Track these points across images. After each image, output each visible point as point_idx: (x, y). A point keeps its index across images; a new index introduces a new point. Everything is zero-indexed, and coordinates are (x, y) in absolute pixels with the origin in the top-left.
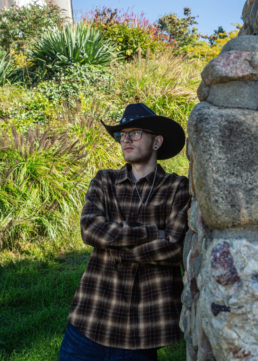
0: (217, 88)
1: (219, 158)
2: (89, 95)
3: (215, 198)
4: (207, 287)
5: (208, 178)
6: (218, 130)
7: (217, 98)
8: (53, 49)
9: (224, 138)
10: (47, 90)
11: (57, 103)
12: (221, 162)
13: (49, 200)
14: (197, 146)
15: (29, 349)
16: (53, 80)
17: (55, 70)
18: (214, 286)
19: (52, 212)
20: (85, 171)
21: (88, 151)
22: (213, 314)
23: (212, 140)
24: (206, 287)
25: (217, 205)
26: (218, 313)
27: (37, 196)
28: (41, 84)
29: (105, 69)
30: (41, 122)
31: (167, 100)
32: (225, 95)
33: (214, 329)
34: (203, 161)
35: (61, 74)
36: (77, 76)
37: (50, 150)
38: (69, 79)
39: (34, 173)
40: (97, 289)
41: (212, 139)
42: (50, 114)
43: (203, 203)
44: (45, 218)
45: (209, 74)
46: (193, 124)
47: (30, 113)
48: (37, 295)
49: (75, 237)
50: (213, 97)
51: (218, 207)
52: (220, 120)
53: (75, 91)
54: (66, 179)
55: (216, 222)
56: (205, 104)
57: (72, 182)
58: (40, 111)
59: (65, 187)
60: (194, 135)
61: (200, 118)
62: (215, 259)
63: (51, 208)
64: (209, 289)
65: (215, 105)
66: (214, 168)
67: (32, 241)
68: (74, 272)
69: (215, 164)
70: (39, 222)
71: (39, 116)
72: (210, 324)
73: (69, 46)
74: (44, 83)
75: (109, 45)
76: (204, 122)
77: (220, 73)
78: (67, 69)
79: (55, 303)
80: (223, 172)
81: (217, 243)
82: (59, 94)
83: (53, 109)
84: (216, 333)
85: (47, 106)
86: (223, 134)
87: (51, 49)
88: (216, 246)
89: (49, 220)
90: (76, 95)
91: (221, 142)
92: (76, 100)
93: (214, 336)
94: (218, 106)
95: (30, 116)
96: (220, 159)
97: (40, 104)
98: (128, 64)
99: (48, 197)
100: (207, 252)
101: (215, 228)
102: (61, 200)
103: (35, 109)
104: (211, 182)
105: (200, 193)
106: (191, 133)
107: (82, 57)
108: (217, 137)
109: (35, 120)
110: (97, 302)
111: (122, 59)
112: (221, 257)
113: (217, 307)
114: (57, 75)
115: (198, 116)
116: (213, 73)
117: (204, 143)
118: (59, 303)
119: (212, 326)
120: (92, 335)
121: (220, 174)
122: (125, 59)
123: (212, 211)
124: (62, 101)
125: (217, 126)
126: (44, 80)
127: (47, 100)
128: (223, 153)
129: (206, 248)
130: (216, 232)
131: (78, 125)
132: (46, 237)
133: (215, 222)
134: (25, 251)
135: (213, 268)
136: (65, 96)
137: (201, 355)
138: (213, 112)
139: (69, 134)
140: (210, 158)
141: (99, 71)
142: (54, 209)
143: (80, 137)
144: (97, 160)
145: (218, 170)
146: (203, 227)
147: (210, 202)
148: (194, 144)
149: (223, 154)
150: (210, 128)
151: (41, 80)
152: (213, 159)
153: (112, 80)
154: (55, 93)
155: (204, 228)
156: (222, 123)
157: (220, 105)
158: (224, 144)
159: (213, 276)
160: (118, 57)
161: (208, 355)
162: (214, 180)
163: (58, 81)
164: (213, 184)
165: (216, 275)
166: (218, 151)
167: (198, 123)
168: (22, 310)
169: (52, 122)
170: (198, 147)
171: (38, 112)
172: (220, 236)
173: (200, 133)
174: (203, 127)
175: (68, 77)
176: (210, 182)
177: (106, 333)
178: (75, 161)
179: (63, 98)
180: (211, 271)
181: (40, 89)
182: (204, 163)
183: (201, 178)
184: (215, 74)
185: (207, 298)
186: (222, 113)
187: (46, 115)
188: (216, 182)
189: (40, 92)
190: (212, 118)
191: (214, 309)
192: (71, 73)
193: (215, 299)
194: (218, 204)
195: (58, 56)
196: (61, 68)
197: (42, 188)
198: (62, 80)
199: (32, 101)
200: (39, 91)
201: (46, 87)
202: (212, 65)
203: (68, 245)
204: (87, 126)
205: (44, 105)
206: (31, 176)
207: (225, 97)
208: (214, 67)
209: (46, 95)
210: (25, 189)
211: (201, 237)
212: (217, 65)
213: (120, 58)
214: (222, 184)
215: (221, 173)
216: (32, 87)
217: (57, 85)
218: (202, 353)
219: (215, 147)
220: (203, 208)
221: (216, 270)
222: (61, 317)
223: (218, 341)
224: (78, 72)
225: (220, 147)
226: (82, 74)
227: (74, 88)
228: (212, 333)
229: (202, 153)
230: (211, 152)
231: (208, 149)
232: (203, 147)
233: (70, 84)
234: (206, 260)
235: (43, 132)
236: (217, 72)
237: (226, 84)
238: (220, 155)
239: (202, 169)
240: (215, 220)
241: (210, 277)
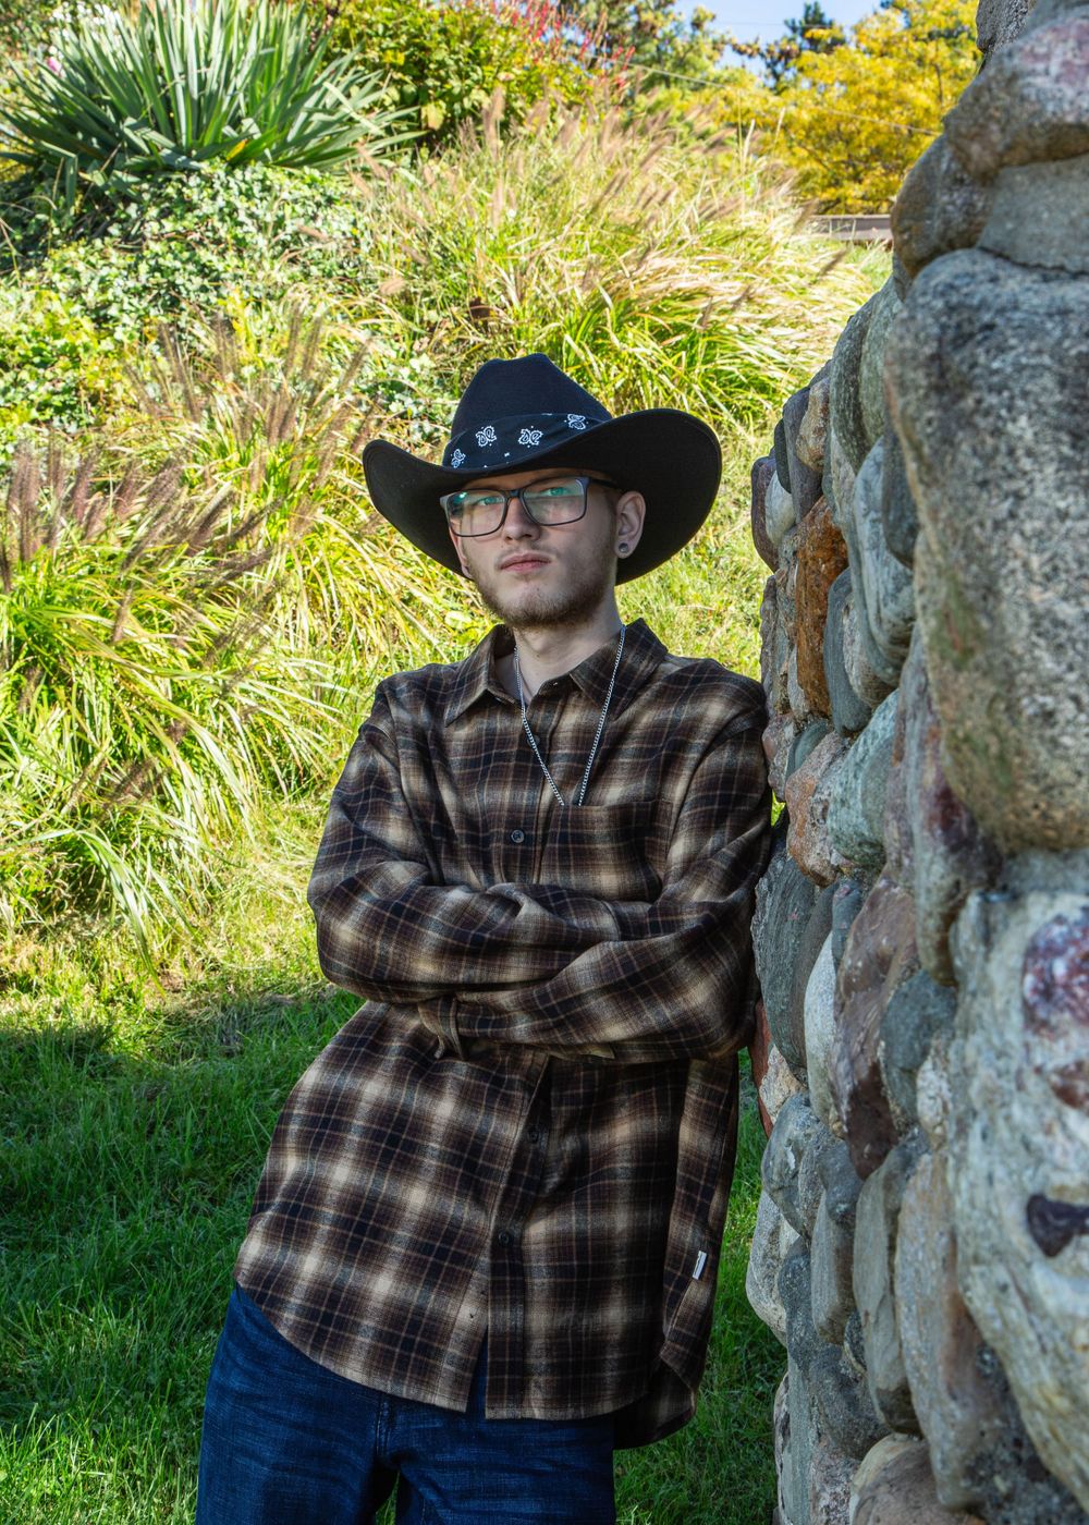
0: (1033, 181)
1: (1058, 510)
2: (270, 297)
3: (1041, 699)
4: (1001, 1123)
5: (1004, 606)
6: (1048, 381)
7: (1032, 229)
8: (106, 103)
9: (1078, 418)
10: (84, 282)
11: (131, 337)
12: (1069, 531)
13: (114, 756)
14: (949, 458)
15: (56, 1398)
16: (111, 236)
17: (118, 193)
18: (1041, 1116)
19: (128, 809)
20: (265, 630)
21: (275, 540)
22: (1035, 1246)
23: (1022, 428)
24: (992, 1119)
25: (1049, 733)
26: (1066, 1239)
27: (60, 741)
28: (57, 255)
29: (334, 187)
30: (64, 418)
31: (610, 314)
32: (1074, 214)
33: (1044, 1316)
34: (977, 530)
35: (142, 211)
36: (216, 217)
37: (113, 539)
38: (178, 233)
39: (45, 639)
40: (354, 1138)
41: (1023, 421)
42: (101, 384)
43: (975, 728)
44: (99, 834)
45: (991, 117)
46: (921, 358)
47: (16, 383)
48: (78, 1165)
49: (228, 913)
50: (1009, 226)
51: (1054, 743)
52: (1057, 333)
53: (206, 282)
54: (185, 663)
55: (1045, 816)
56: (974, 263)
57: (210, 676)
58: (59, 371)
59: (180, 697)
60: (930, 407)
61: (959, 326)
62: (1047, 991)
63: (120, 789)
64: (1013, 1129)
65: (1024, 266)
66: (1035, 561)
67: (43, 932)
68: (231, 1066)
69: (1041, 541)
70: (75, 849)
71: (54, 393)
72: (1019, 1290)
73: (174, 87)
74: (70, 253)
75: (351, 83)
76: (979, 343)
77: (1050, 107)
78: (170, 191)
79: (157, 1198)
80: (1077, 578)
81: (1051, 914)
82: (141, 297)
83: (115, 364)
84: (1057, 1335)
85: (87, 349)
86: (1077, 397)
87: (100, 102)
88: (1047, 926)
89: (114, 841)
90: (214, 300)
91: (1065, 438)
92: (212, 324)
93: (1044, 1350)
94: (1039, 266)
95: (16, 395)
96: (1063, 515)
97: (59, 343)
98: (431, 162)
99: (106, 744)
100: (996, 956)
101: (1032, 844)
102: (164, 757)
103: (38, 366)
104: (1020, 626)
105: (961, 680)
106: (912, 396)
107: (235, 134)
108: (1045, 413)
109: (39, 410)
110: (342, 1191)
111: (408, 143)
112: (1076, 980)
113: (1058, 1216)
114: (129, 216)
115: (944, 319)
116: (1017, 111)
117: (983, 442)
118: (172, 1202)
119: (1029, 1301)
120: (301, 1330)
121: (1062, 587)
122: (419, 142)
123: (1021, 766)
124: (153, 328)
125: (1046, 360)
126: (71, 237)
127: (88, 324)
128: (1076, 488)
129: (988, 937)
130: (1038, 863)
131: (231, 432)
132: (103, 914)
133: (1035, 814)
134: (14, 976)
135: (1036, 1032)
136: (163, 305)
137: (952, 1434)
138: (1021, 298)
139: (188, 467)
140: (1012, 515)
141: (307, 192)
142: (138, 796)
143: (239, 480)
144: (314, 580)
145: (1055, 569)
146: (946, 843)
147: (1015, 723)
148: (926, 450)
149: (1076, 494)
150: (1009, 370)
151: (59, 237)
152: (1030, 516)
153: (367, 234)
154: (121, 295)
155: (953, 850)
156: (1067, 344)
157: (1050, 264)
158: (1081, 444)
159: (1039, 1070)
160: (389, 130)
161: (983, 1434)
162: (1032, 615)
163: (133, 242)
164: (1028, 636)
165: (1050, 1066)
166: (1051, 481)
167: (949, 349)
168: (18, 1231)
169: (111, 418)
170: (953, 461)
171: (49, 375)
172: (1059, 879)
173: (961, 396)
174: (973, 365)
175: (175, 221)
176: (1018, 628)
177: (359, 1325)
178: (220, 585)
179: (158, 316)
180: (1027, 1046)
181: (56, 277)
182: (982, 540)
183: (969, 608)
184: (1025, 116)
185: (1000, 1172)
186: (1063, 298)
187: (86, 388)
188: (1046, 624)
189: (57, 291)
190: (1016, 323)
191: (1045, 1222)
192: (191, 207)
193: (1047, 1177)
194: (1056, 731)
195: (128, 132)
196: (145, 186)
197: (80, 702)
198: (148, 235)
199: (24, 328)
200: (51, 286)
201: (81, 267)
202: (1008, 74)
203: (199, 949)
204: (267, 433)
205: (74, 348)
206: (30, 653)
207: (1072, 223)
208: (1020, 82)
209: (84, 304)
210: (8, 709)
211: (940, 889)
212: (1033, 73)
213: (397, 138)
214: (1075, 634)
215: (1070, 585)
216: (22, 272)
217: (130, 259)
218: (953, 1425)
219: (1036, 461)
220: (974, 751)
221: (1054, 1039)
222: (187, 1260)
223: (1068, 1372)
224: (220, 202)
225: (1063, 459)
226: (236, 210)
227: (204, 270)
228: (1032, 1337)
229: (973, 491)
230: (1019, 484)
231: (1004, 468)
232: (976, 463)
233: (186, 255)
234: (989, 992)
235: (76, 463)
236: (1037, 107)
237: (1073, 161)
238: (1064, 498)
239: (974, 568)
240: (1036, 807)
241: (1019, 1072)
